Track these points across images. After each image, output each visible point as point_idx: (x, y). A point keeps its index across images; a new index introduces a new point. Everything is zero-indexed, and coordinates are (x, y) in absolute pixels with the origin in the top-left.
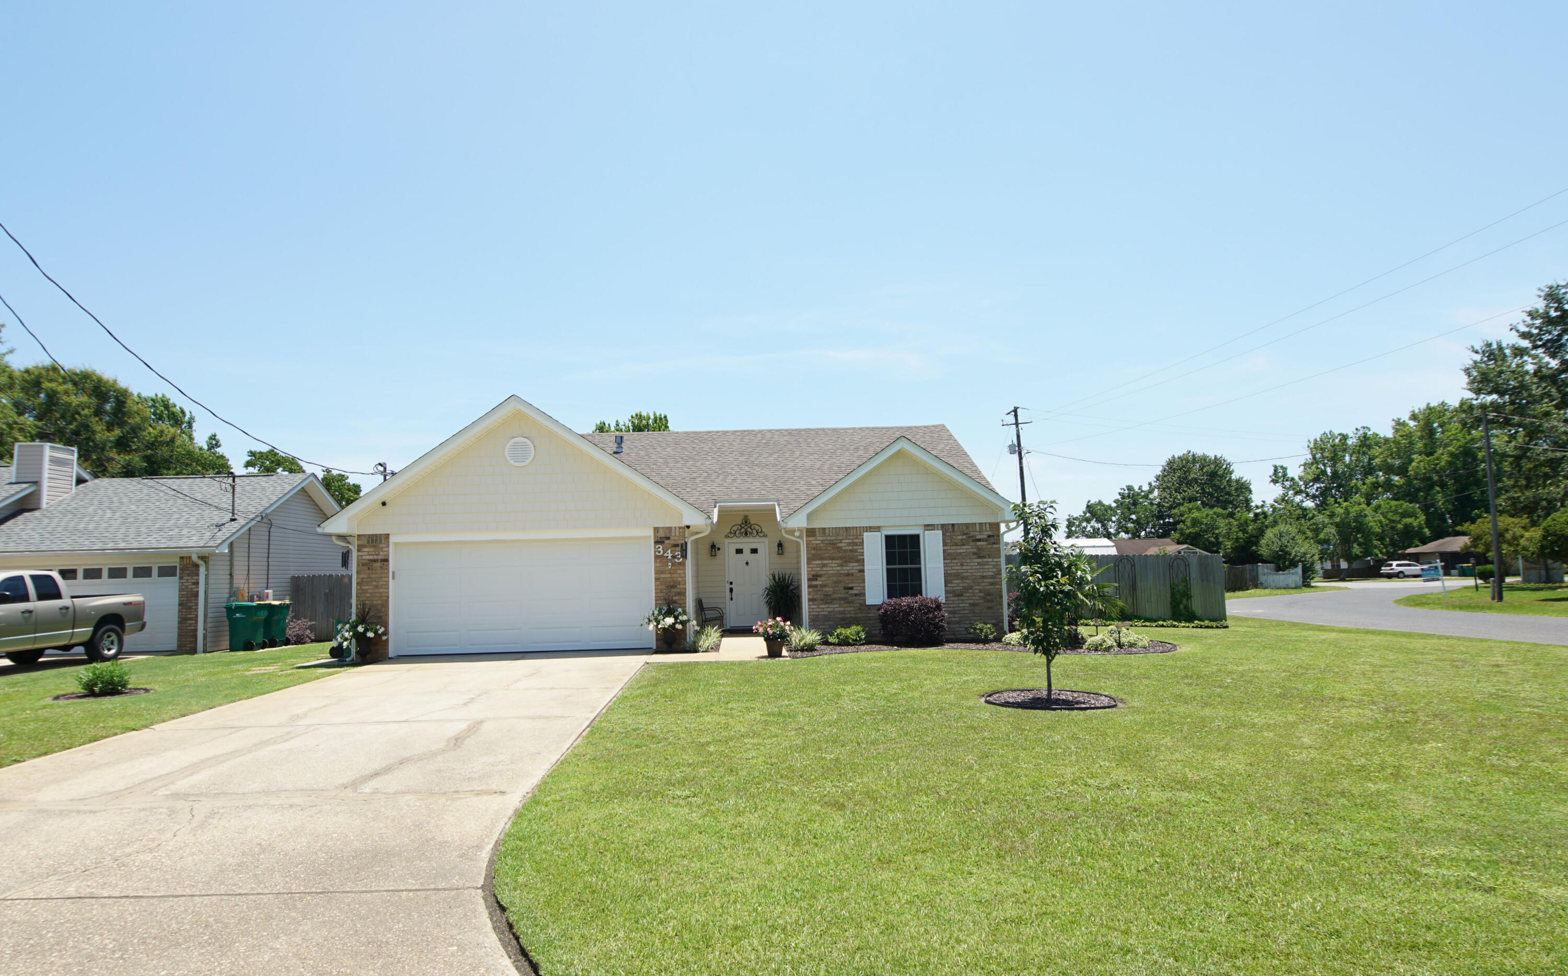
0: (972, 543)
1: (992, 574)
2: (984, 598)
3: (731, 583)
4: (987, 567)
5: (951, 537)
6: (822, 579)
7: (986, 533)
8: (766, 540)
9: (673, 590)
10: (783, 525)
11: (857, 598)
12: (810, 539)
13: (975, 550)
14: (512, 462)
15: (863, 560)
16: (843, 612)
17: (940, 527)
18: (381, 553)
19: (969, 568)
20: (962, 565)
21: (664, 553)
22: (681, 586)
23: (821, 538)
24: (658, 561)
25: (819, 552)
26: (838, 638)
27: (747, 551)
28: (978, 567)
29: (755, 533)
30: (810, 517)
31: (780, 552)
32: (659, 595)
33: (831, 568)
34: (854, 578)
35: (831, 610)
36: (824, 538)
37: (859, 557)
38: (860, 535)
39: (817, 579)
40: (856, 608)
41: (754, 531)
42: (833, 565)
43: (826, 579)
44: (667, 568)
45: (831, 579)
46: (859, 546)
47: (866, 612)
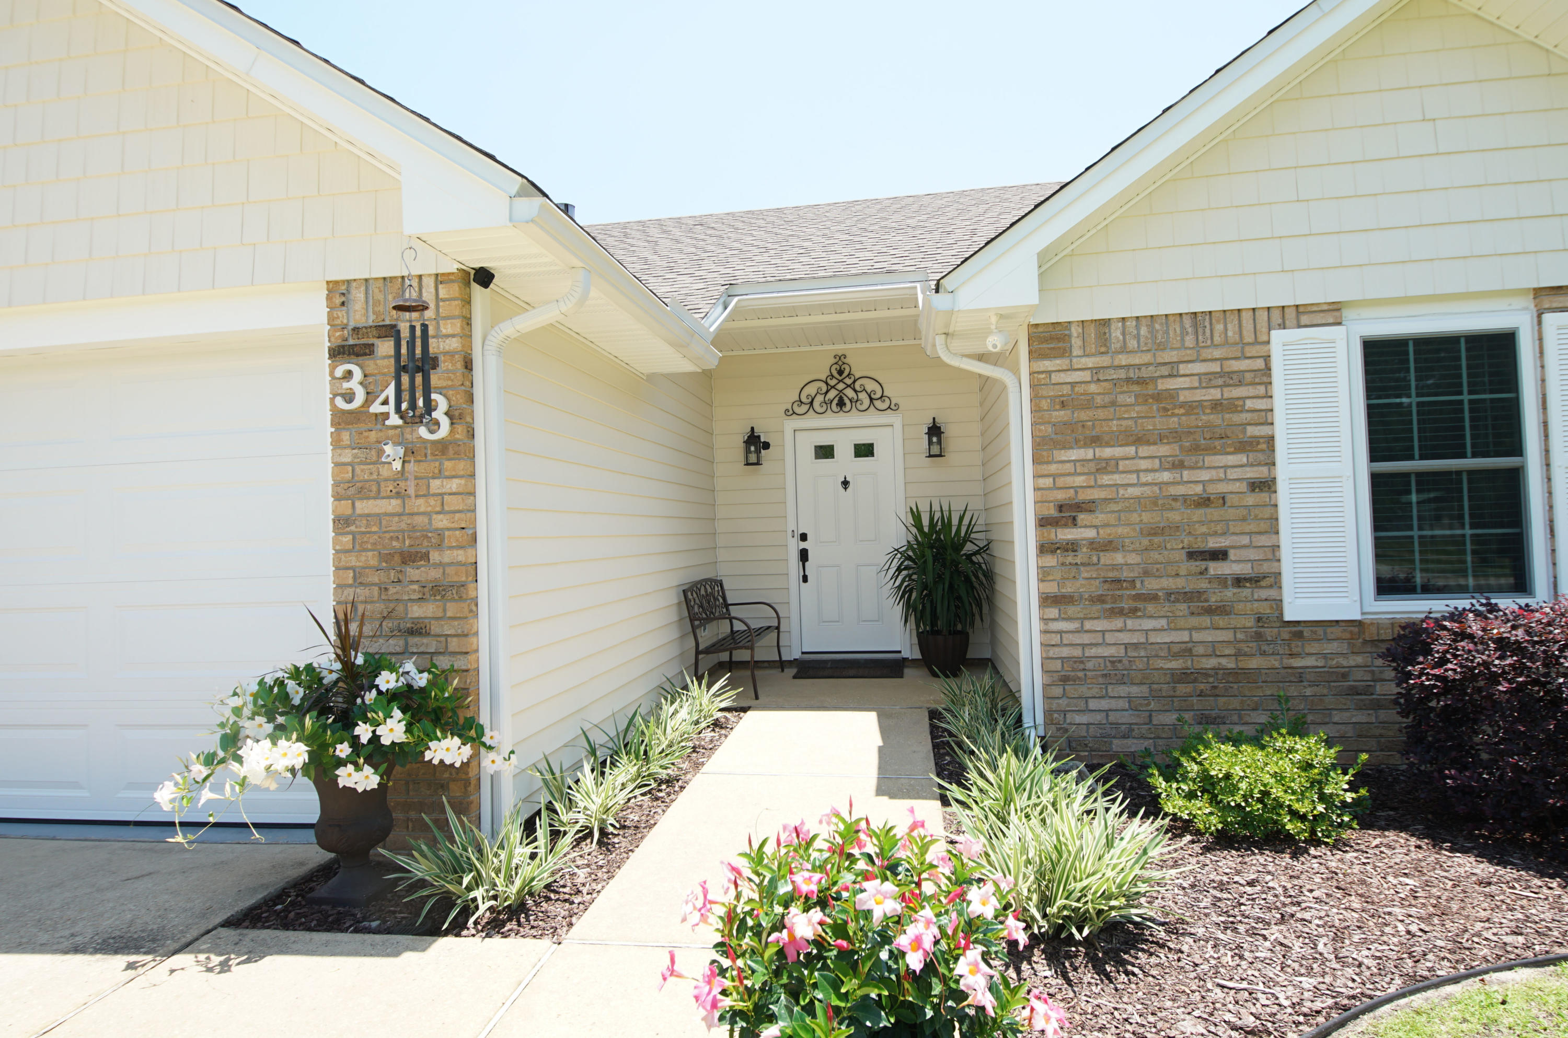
3: (804, 537)
6: (1099, 518)
8: (895, 419)
9: (412, 573)
11: (1246, 592)
12: (1047, 365)
15: (1271, 439)
16: (1187, 651)
21: (368, 402)
22: (448, 556)
23: (1090, 362)
24: (346, 436)
25: (1083, 415)
26: (1217, 801)
27: (844, 451)
29: (867, 402)
31: (936, 450)
33: (1133, 478)
34: (1231, 513)
35: (1136, 646)
36: (1105, 361)
37: (1252, 431)
38: (1256, 342)
39: (1074, 519)
40: (1240, 636)
41: (863, 396)
42: (1144, 464)
43: (1112, 518)
44: (385, 472)
45: (1135, 517)
46: (1253, 384)
47: (1291, 655)
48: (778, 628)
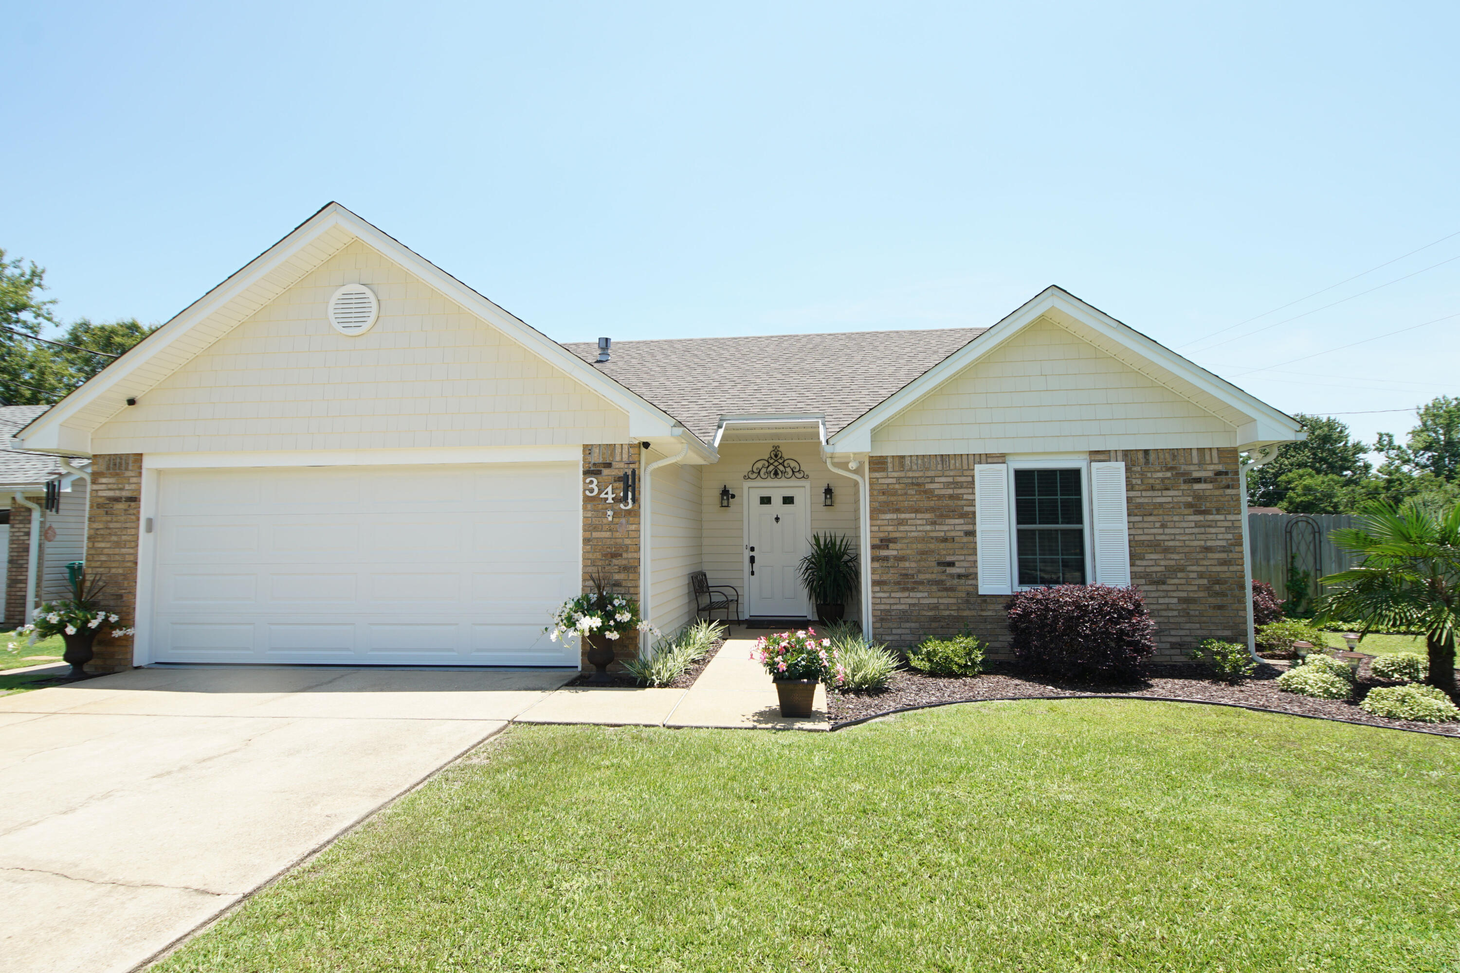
0: (1184, 487)
1: (1224, 543)
2: (1208, 589)
3: (752, 549)
4: (1213, 530)
5: (1142, 474)
6: (898, 546)
7: (1212, 467)
8: (806, 484)
9: (615, 561)
10: (828, 449)
11: (962, 581)
12: (877, 475)
13: (1190, 499)
14: (339, 328)
15: (974, 513)
16: (936, 607)
17: (1120, 455)
18: (127, 487)
19: (1177, 531)
20: (1163, 526)
21: (600, 492)
22: (630, 555)
23: (895, 474)
24: (589, 506)
25: (892, 499)
26: (930, 661)
27: (777, 500)
28: (1196, 530)
29: (791, 473)
30: (876, 434)
31: (829, 502)
32: (590, 569)
33: (914, 528)
34: (957, 545)
35: (914, 605)
36: (902, 474)
37: (966, 509)
38: (968, 469)
39: (888, 546)
40: (960, 601)
41: (788, 470)
42: (919, 522)
43: (904, 546)
44: (605, 521)
45: (914, 546)
46: (966, 488)
47: (982, 610)
48: (737, 601)
